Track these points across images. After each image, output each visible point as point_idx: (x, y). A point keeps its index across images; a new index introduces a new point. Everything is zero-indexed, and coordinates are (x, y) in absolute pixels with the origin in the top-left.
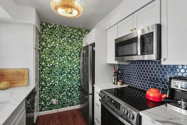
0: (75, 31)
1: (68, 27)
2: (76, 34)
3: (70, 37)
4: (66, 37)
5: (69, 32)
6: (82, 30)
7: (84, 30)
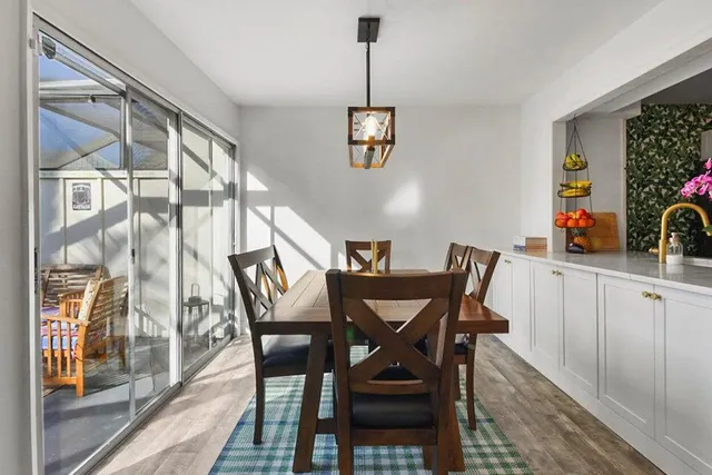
0: (678, 114)
1: (659, 106)
2: (681, 122)
3: (663, 134)
4: (654, 134)
5: (661, 119)
6: (698, 109)
7: (704, 107)
